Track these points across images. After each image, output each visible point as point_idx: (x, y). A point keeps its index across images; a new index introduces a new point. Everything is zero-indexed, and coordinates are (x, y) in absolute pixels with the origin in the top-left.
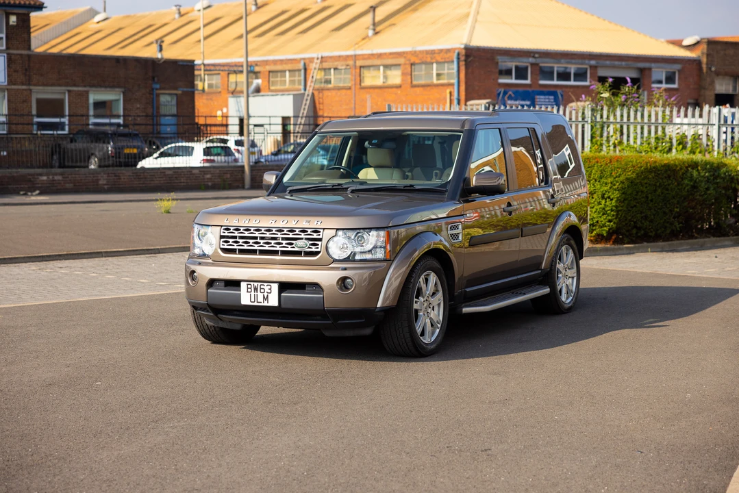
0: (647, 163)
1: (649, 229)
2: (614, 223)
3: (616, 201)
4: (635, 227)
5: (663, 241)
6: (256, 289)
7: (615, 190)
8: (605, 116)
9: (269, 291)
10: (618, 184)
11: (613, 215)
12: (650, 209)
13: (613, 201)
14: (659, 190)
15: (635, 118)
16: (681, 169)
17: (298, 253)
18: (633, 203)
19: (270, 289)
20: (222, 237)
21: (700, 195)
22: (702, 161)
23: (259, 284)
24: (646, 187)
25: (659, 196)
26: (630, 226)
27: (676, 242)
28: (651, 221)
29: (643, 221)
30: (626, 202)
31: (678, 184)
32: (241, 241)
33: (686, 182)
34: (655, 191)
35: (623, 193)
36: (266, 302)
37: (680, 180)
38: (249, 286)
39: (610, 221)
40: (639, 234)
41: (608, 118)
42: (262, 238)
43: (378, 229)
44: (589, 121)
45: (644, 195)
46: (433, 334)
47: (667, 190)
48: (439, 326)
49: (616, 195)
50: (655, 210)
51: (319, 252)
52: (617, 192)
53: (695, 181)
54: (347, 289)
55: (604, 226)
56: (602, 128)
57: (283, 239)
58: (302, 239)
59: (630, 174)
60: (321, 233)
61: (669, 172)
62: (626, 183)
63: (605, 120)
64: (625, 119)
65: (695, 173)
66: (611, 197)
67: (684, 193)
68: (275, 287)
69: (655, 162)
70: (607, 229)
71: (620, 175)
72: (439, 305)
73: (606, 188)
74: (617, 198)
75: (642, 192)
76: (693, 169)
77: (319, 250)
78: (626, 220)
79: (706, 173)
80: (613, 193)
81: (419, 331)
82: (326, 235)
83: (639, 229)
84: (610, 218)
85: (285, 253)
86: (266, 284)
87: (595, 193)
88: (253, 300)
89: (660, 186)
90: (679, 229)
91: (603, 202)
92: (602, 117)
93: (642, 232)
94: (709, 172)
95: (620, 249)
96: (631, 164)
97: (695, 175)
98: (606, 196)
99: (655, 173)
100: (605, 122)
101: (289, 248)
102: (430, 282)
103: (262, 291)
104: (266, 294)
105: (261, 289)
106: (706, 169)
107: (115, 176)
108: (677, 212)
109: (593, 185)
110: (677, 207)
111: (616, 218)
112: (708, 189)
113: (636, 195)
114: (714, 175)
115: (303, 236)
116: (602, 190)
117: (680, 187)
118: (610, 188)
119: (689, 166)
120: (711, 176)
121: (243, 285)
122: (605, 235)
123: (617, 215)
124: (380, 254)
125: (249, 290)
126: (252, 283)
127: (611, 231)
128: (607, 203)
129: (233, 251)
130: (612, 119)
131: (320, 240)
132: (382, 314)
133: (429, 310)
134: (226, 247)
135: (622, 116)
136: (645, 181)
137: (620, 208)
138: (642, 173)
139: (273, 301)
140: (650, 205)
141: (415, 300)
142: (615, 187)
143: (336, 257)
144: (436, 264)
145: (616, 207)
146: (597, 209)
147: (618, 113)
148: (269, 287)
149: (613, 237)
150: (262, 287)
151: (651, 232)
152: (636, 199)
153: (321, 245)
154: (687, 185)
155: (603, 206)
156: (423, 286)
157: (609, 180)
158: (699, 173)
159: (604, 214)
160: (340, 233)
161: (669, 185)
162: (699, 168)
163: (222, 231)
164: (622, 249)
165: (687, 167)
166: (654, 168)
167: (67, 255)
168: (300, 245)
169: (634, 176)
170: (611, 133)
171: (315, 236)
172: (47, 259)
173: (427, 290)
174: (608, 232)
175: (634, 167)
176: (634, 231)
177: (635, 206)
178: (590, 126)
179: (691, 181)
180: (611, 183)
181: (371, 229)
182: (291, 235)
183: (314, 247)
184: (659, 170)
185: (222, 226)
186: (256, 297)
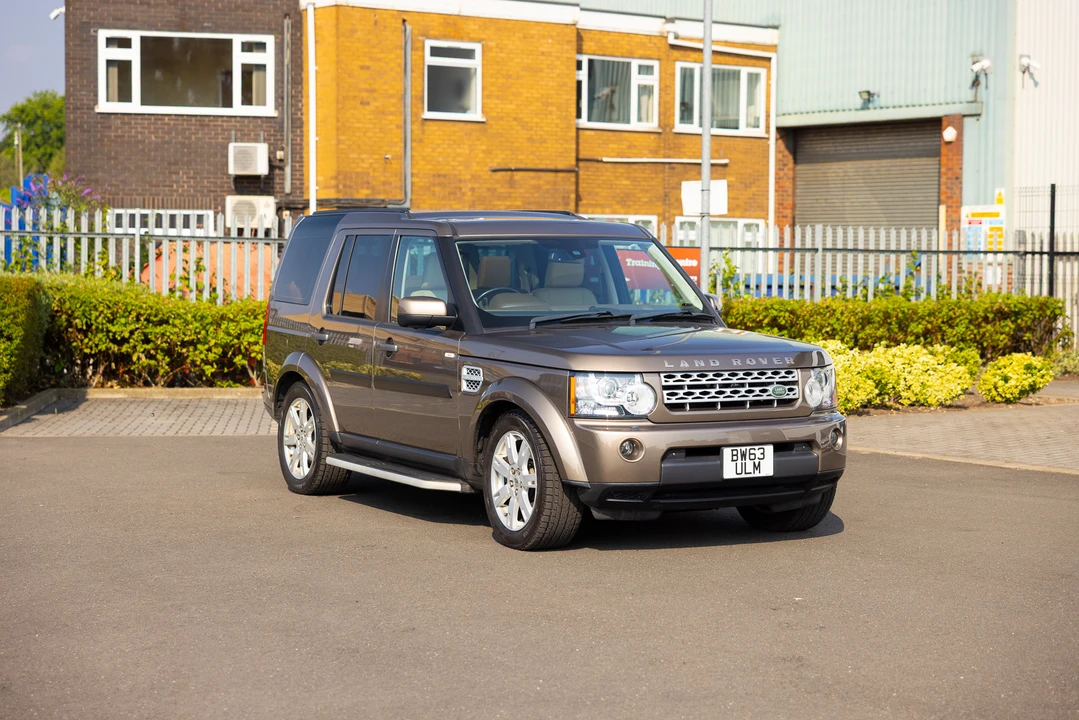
6: (743, 455)
9: (762, 456)
17: (769, 403)
19: (763, 454)
20: (663, 388)
23: (748, 448)
32: (696, 391)
36: (757, 472)
38: (735, 453)
42: (725, 386)
54: (835, 445)
57: (754, 385)
60: (796, 375)
68: (769, 449)
77: (796, 397)
82: (802, 376)
85: (754, 403)
86: (757, 447)
88: (739, 471)
101: (765, 397)
103: (752, 457)
104: (757, 461)
105: (750, 454)
115: (777, 379)
121: (727, 452)
123: (17, 362)
125: (735, 458)
126: (738, 449)
129: (679, 407)
131: (797, 383)
134: (673, 400)
139: (767, 469)
142: (18, 321)
143: (813, 405)
145: (18, 349)
148: (762, 451)
150: (752, 451)
153: (797, 393)
160: (812, 373)
163: (663, 379)
168: (778, 391)
171: (790, 379)
182: (763, 380)
183: (791, 393)
186: (744, 466)
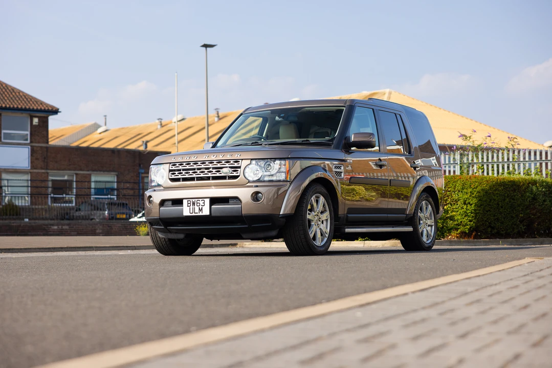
0: (498, 179)
1: (501, 229)
2: (474, 222)
3: (475, 205)
4: (490, 226)
5: (512, 238)
6: (194, 204)
7: (474, 197)
8: (470, 159)
9: (203, 204)
10: (475, 193)
11: (473, 217)
12: (501, 213)
13: (473, 206)
14: (507, 200)
15: (493, 158)
16: (524, 185)
17: (224, 178)
18: (487, 209)
19: (204, 203)
20: (170, 171)
21: (539, 205)
22: (539, 180)
23: (196, 200)
24: (497, 197)
25: (508, 204)
26: (486, 225)
27: (521, 240)
28: (502, 223)
29: (496, 223)
30: (482, 207)
31: (522, 196)
32: (184, 172)
33: (528, 194)
34: (504, 200)
35: (480, 200)
36: (201, 212)
37: (523, 193)
38: (189, 202)
39: (470, 221)
40: (493, 232)
41: (472, 160)
42: (199, 169)
43: (280, 159)
44: (459, 163)
45: (496, 203)
46: (322, 241)
47: (514, 200)
48: (327, 235)
49: (474, 201)
50: (505, 215)
51: (239, 176)
52: (475, 199)
53: (535, 194)
54: (259, 201)
55: (466, 225)
56: (468, 167)
57: (213, 168)
58: (227, 167)
59: (484, 186)
60: (240, 163)
61: (515, 187)
62: (482, 193)
63: (470, 162)
64: (485, 160)
65: (534, 188)
66: (471, 203)
67: (527, 203)
68: (207, 201)
69: (504, 179)
70: (468, 227)
71: (477, 187)
72: (327, 220)
73: (466, 196)
74: (475, 203)
75: (494, 200)
76: (533, 185)
77: (238, 174)
78: (483, 220)
79: (542, 188)
80: (472, 200)
81: (312, 236)
82: (244, 164)
83: (493, 228)
84: (470, 219)
85: (215, 178)
86: (201, 200)
87: (459, 200)
88: (191, 212)
89: (508, 196)
90: (523, 230)
91: (465, 207)
92: (468, 159)
93: (496, 231)
94: (546, 188)
95: (479, 242)
96: (485, 179)
97: (534, 190)
98: (467, 202)
99: (504, 186)
100: (470, 163)
101: (218, 175)
102: (320, 203)
103: (198, 204)
104: (201, 207)
105: (197, 203)
106: (543, 186)
107: (109, 227)
108: (522, 217)
109: (458, 195)
110: (521, 214)
111: (475, 219)
112: (544, 201)
113: (490, 202)
114: (549, 190)
115: (227, 165)
116: (464, 197)
117: (523, 198)
118: (470, 196)
119: (529, 183)
120: (547, 191)
121: (185, 202)
122: (467, 232)
123: (476, 216)
124: (282, 177)
125: (189, 205)
126: (191, 200)
127: (472, 229)
128: (468, 208)
129: (178, 180)
130: (475, 161)
131: (240, 167)
132: (284, 220)
133: (319, 223)
134: (173, 177)
135: (483, 158)
136: (497, 192)
137: (477, 211)
138: (494, 186)
139: (206, 212)
140: (501, 210)
141: (308, 212)
142: (473, 195)
143: (251, 179)
144: (324, 190)
145: (475, 210)
146: (460, 212)
147: (480, 156)
148: (203, 201)
149: (474, 234)
150: (198, 202)
151: (503, 231)
152: (489, 205)
153: (240, 171)
154: (529, 197)
155: (465, 210)
156: (315, 205)
157: (470, 190)
158: (538, 188)
159: (465, 216)
160: (254, 162)
161: (515, 196)
162: (538, 185)
163: (171, 166)
164: (481, 242)
165: (528, 184)
166: (503, 182)
167: (67, 248)
168: (226, 171)
169: (487, 188)
170: (475, 171)
171: (236, 165)
172: (52, 250)
173: (318, 208)
174: (469, 229)
175: (487, 181)
176: (489, 229)
177: (489, 210)
178: (459, 166)
179: (531, 194)
180: (471, 192)
181: (275, 159)
182: (219, 165)
183: (235, 173)
184: (507, 185)
185: (170, 163)
186: (194, 209)
